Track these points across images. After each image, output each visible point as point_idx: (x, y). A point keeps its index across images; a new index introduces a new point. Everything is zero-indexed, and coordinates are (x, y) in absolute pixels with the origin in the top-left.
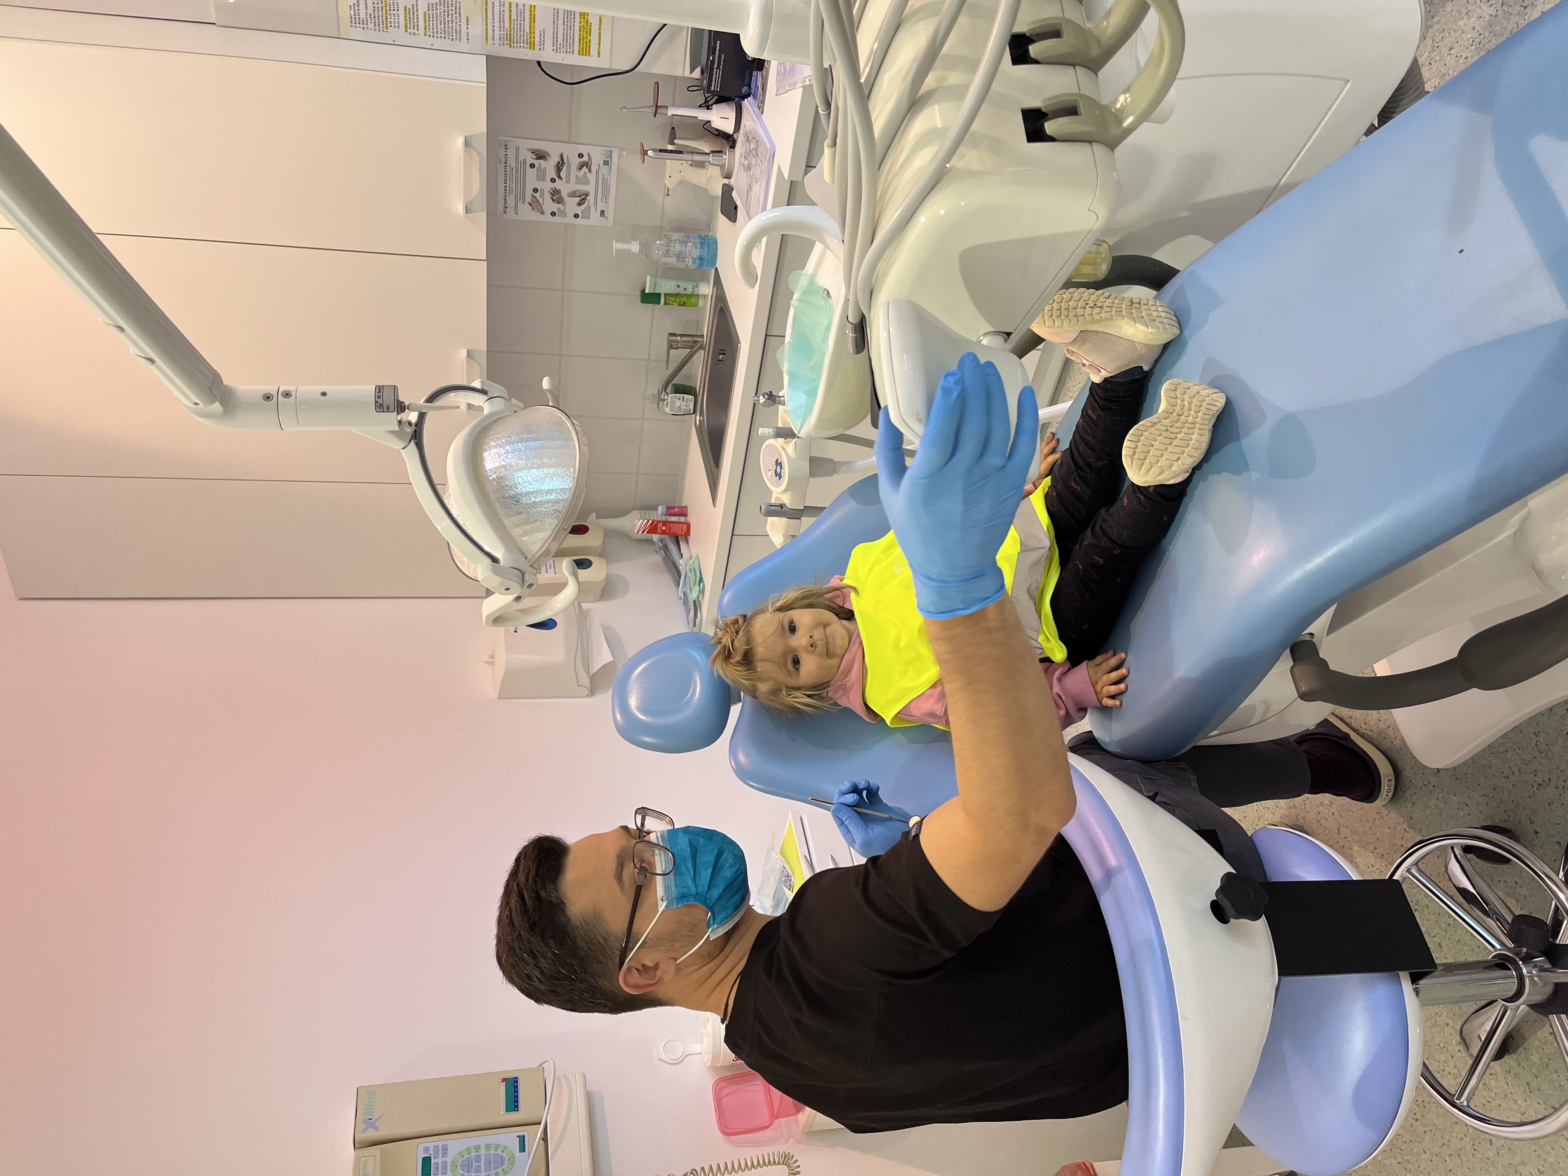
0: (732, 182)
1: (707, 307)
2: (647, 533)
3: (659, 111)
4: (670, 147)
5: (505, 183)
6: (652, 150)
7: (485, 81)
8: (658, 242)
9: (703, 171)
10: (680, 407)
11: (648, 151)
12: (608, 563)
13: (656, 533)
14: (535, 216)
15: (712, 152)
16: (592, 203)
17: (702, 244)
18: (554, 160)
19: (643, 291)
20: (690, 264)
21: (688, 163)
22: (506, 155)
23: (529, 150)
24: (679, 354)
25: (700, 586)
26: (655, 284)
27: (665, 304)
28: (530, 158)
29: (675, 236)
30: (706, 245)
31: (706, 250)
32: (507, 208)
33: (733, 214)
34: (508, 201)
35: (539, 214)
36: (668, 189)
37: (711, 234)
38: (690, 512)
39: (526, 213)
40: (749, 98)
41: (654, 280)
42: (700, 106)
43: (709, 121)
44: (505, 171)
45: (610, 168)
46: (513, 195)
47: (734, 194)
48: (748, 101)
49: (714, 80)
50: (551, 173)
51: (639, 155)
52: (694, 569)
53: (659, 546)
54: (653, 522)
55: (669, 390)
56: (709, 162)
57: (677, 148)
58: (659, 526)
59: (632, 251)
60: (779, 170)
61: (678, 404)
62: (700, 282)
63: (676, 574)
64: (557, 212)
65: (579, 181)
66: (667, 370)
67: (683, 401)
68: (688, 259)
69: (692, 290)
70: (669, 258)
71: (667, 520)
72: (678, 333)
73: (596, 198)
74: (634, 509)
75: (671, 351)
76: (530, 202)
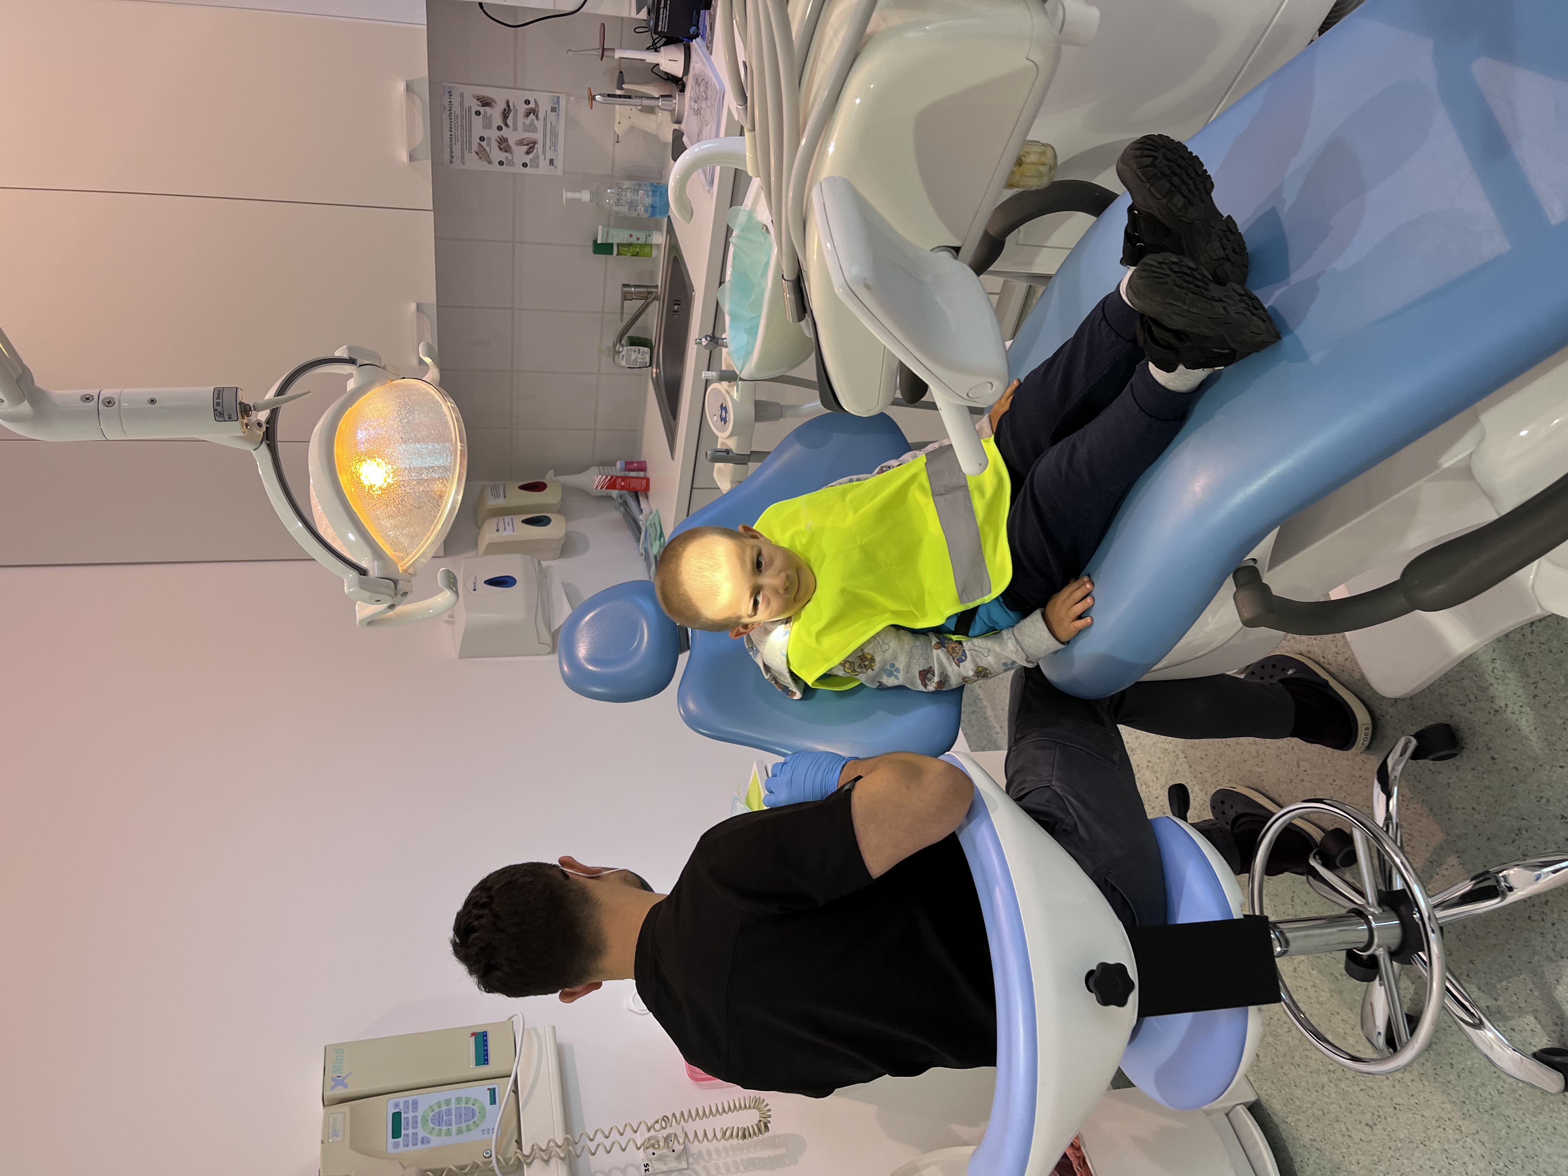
0: (683, 127)
1: (661, 257)
2: (606, 488)
3: (606, 53)
4: (618, 92)
5: (451, 131)
6: (600, 95)
7: (426, 23)
8: (609, 191)
9: (652, 117)
10: (636, 360)
11: (595, 96)
12: (567, 521)
13: (615, 488)
14: (483, 166)
15: (662, 96)
16: (540, 152)
17: (654, 192)
18: (500, 106)
19: (595, 241)
20: (642, 213)
21: (637, 108)
22: (450, 102)
23: (474, 96)
24: (633, 306)
26: (608, 235)
27: (618, 254)
28: (476, 106)
29: (627, 184)
30: (658, 194)
31: (658, 199)
32: (453, 157)
34: (454, 150)
35: (486, 163)
36: (618, 136)
37: (662, 182)
38: (649, 466)
39: (473, 163)
40: (697, 39)
41: (607, 230)
42: (648, 49)
43: (658, 65)
44: (450, 119)
45: (558, 115)
46: (459, 144)
47: (684, 137)
48: (696, 41)
49: (661, 20)
50: (498, 121)
51: (587, 100)
53: (618, 500)
54: (612, 477)
55: (624, 342)
56: (659, 107)
57: (625, 92)
58: (618, 482)
59: (583, 200)
60: (729, 111)
61: (633, 356)
62: (654, 232)
63: (635, 528)
64: (504, 161)
65: (526, 128)
66: (622, 322)
67: (639, 354)
68: (640, 208)
69: (645, 240)
70: (620, 206)
71: (626, 475)
72: (632, 284)
73: (544, 146)
74: (592, 466)
75: (625, 302)
76: (477, 151)
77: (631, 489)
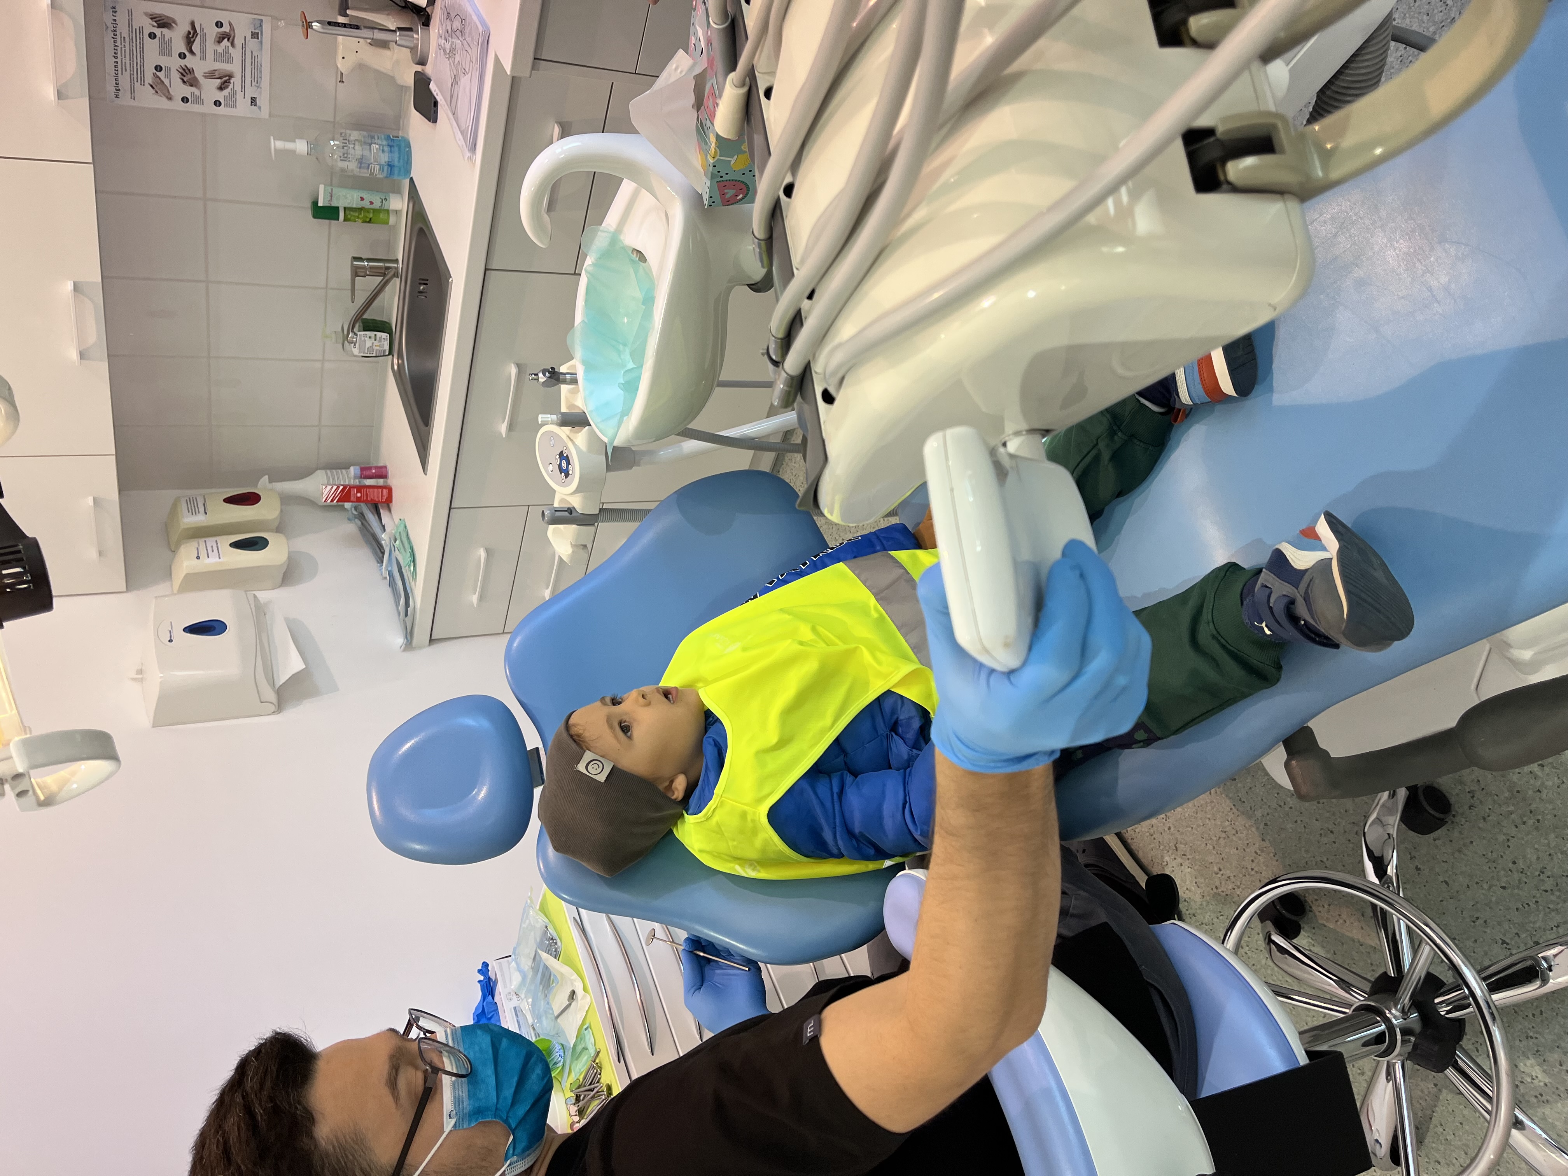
0: (429, 70)
1: (402, 226)
2: (337, 499)
4: (341, 20)
5: (116, 57)
6: (318, 22)
8: (332, 142)
9: (386, 53)
10: (371, 348)
11: (312, 23)
12: (288, 538)
13: (349, 501)
14: (161, 102)
15: (400, 29)
16: (238, 88)
17: (391, 146)
18: (182, 28)
19: (315, 203)
20: (377, 171)
21: (367, 42)
22: (114, 20)
24: (369, 283)
26: (331, 196)
27: (345, 220)
29: (355, 135)
30: (396, 149)
31: (396, 155)
32: (120, 90)
33: (432, 112)
34: (120, 82)
35: (164, 99)
36: (342, 74)
37: (400, 134)
38: (390, 474)
39: (147, 98)
41: (330, 191)
44: (115, 42)
45: (261, 42)
46: (127, 74)
47: (433, 87)
50: (180, 46)
51: (300, 27)
53: (353, 514)
54: (344, 486)
55: (356, 330)
56: (396, 43)
57: (350, 21)
58: (352, 493)
59: (297, 151)
60: (497, 61)
61: (369, 343)
62: (390, 194)
63: (378, 550)
64: (189, 98)
65: (218, 57)
66: (353, 302)
67: (375, 340)
68: (373, 165)
69: (380, 204)
70: (347, 163)
71: (362, 484)
72: (363, 257)
73: (243, 81)
74: (317, 470)
75: (357, 278)
76: (151, 83)
77: (369, 499)
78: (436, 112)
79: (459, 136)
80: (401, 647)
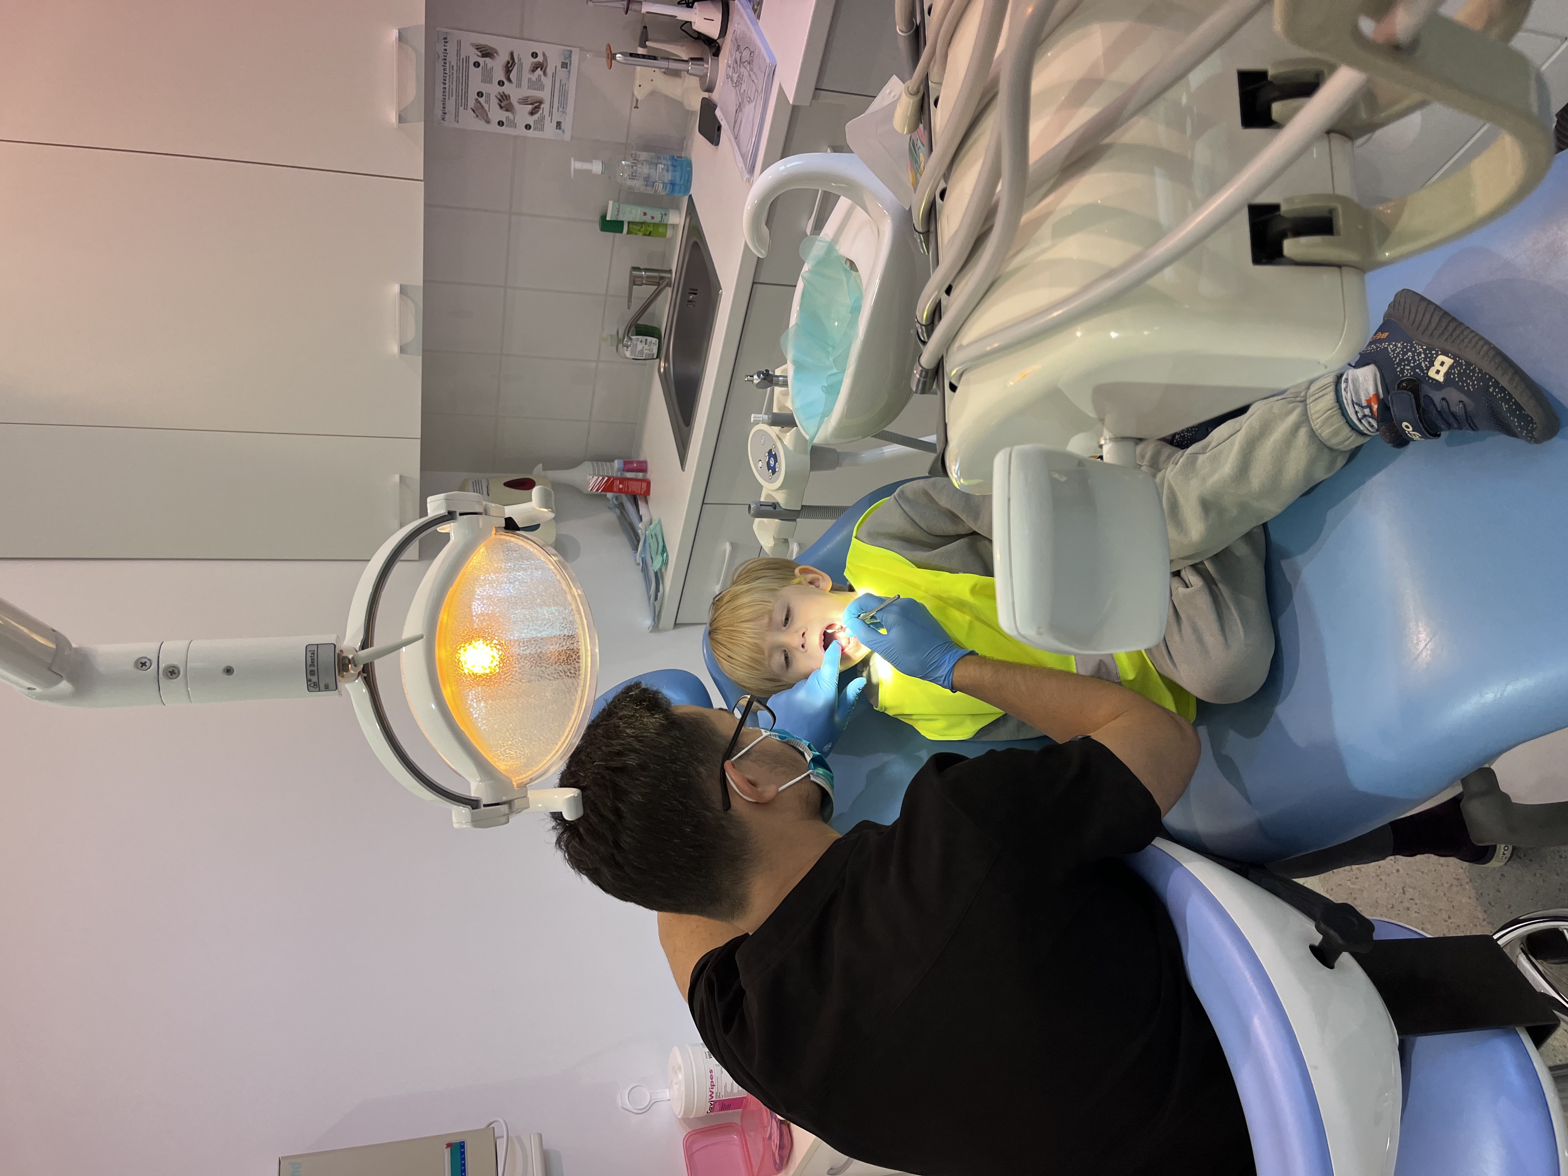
0: (715, 96)
1: (678, 239)
2: (601, 489)
3: (632, 7)
4: (641, 51)
5: (445, 84)
6: (621, 53)
8: (623, 162)
9: (678, 81)
10: (642, 351)
11: (616, 54)
12: (556, 524)
13: (611, 491)
14: (480, 126)
15: (692, 59)
16: (546, 113)
17: (674, 166)
18: (503, 58)
19: (604, 217)
20: (660, 189)
21: (661, 71)
22: (445, 50)
23: (472, 45)
24: (643, 292)
25: (663, 556)
26: (618, 211)
27: (628, 233)
28: (475, 56)
29: (643, 156)
30: (679, 168)
31: (678, 174)
32: (445, 113)
33: (715, 135)
34: (447, 106)
35: (483, 123)
36: (637, 100)
37: (684, 154)
38: (650, 467)
39: (469, 121)
41: (617, 207)
42: (679, 3)
43: (691, 22)
44: (445, 70)
45: (569, 72)
46: (453, 99)
47: (718, 112)
50: (500, 75)
51: (605, 60)
52: (655, 535)
53: (613, 503)
54: (609, 478)
55: (631, 333)
56: (688, 72)
57: (648, 52)
58: (615, 484)
59: (594, 171)
60: (781, 90)
61: (640, 347)
62: (671, 211)
63: (634, 538)
64: (504, 121)
65: (533, 85)
66: (629, 309)
67: (646, 344)
68: (657, 184)
69: (660, 219)
70: (635, 182)
71: (624, 476)
72: (641, 267)
73: (551, 107)
74: (585, 460)
75: (634, 287)
76: (473, 108)
77: (630, 491)
78: (719, 136)
79: (739, 158)
80: (649, 628)
